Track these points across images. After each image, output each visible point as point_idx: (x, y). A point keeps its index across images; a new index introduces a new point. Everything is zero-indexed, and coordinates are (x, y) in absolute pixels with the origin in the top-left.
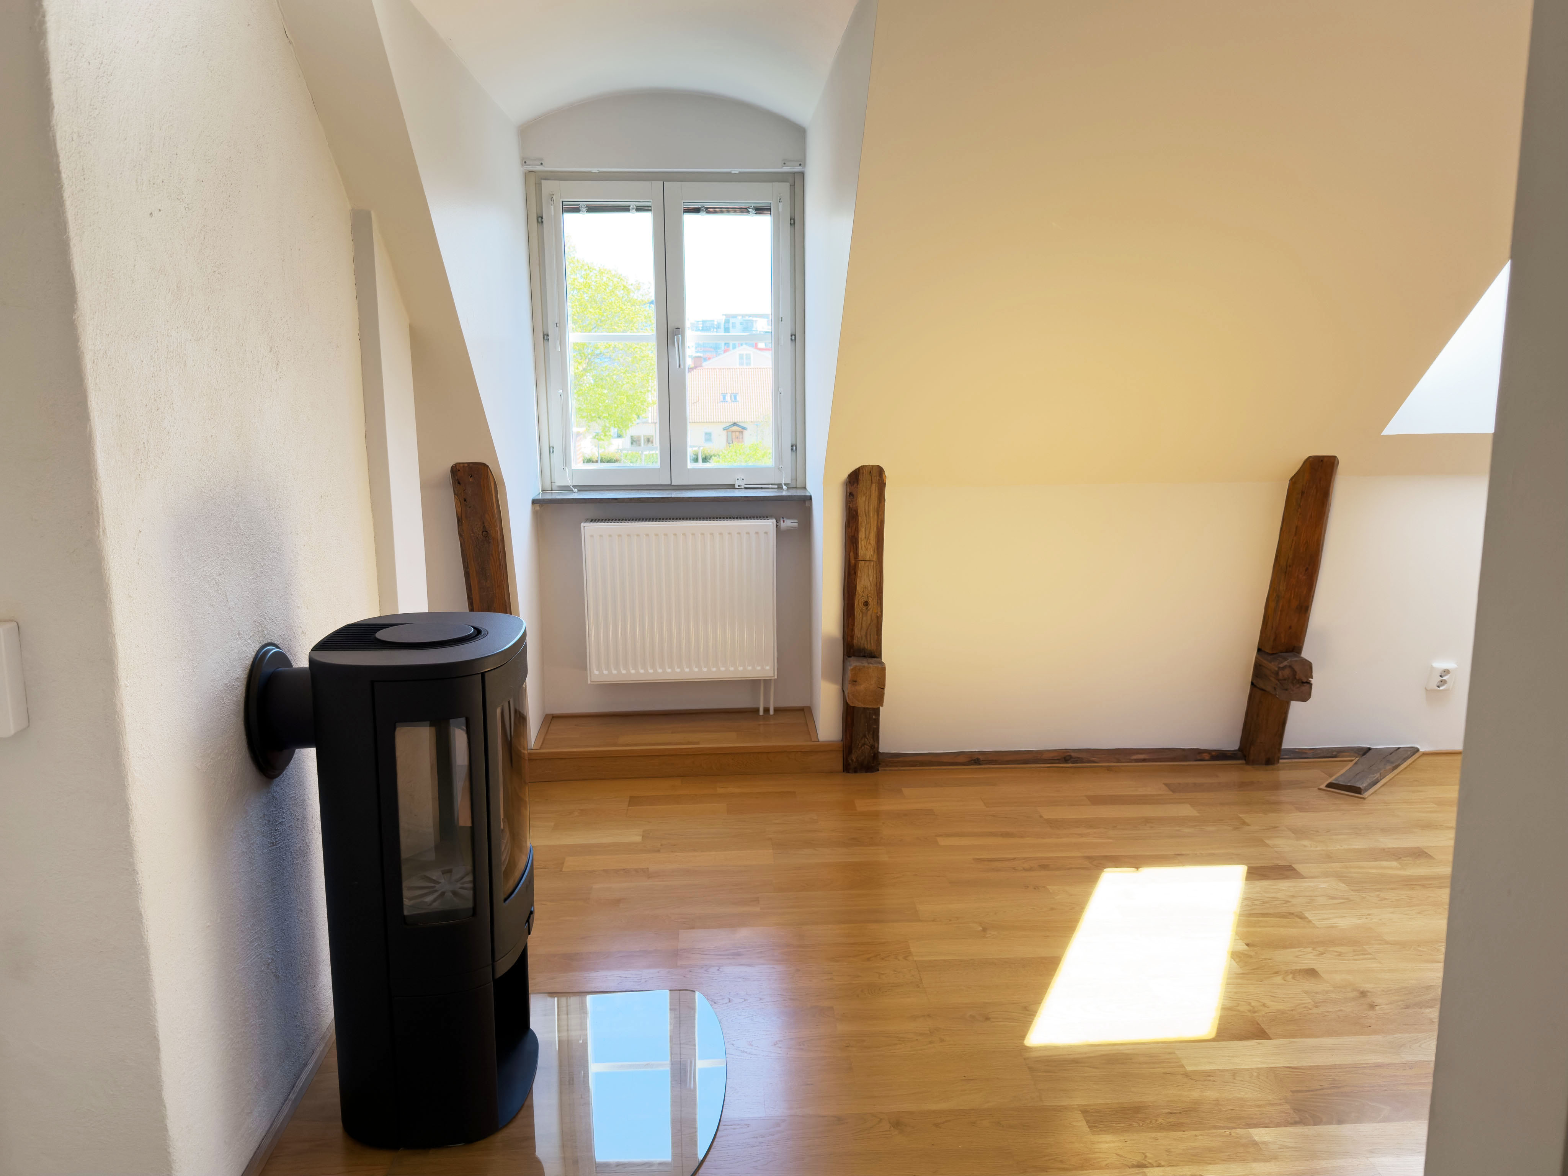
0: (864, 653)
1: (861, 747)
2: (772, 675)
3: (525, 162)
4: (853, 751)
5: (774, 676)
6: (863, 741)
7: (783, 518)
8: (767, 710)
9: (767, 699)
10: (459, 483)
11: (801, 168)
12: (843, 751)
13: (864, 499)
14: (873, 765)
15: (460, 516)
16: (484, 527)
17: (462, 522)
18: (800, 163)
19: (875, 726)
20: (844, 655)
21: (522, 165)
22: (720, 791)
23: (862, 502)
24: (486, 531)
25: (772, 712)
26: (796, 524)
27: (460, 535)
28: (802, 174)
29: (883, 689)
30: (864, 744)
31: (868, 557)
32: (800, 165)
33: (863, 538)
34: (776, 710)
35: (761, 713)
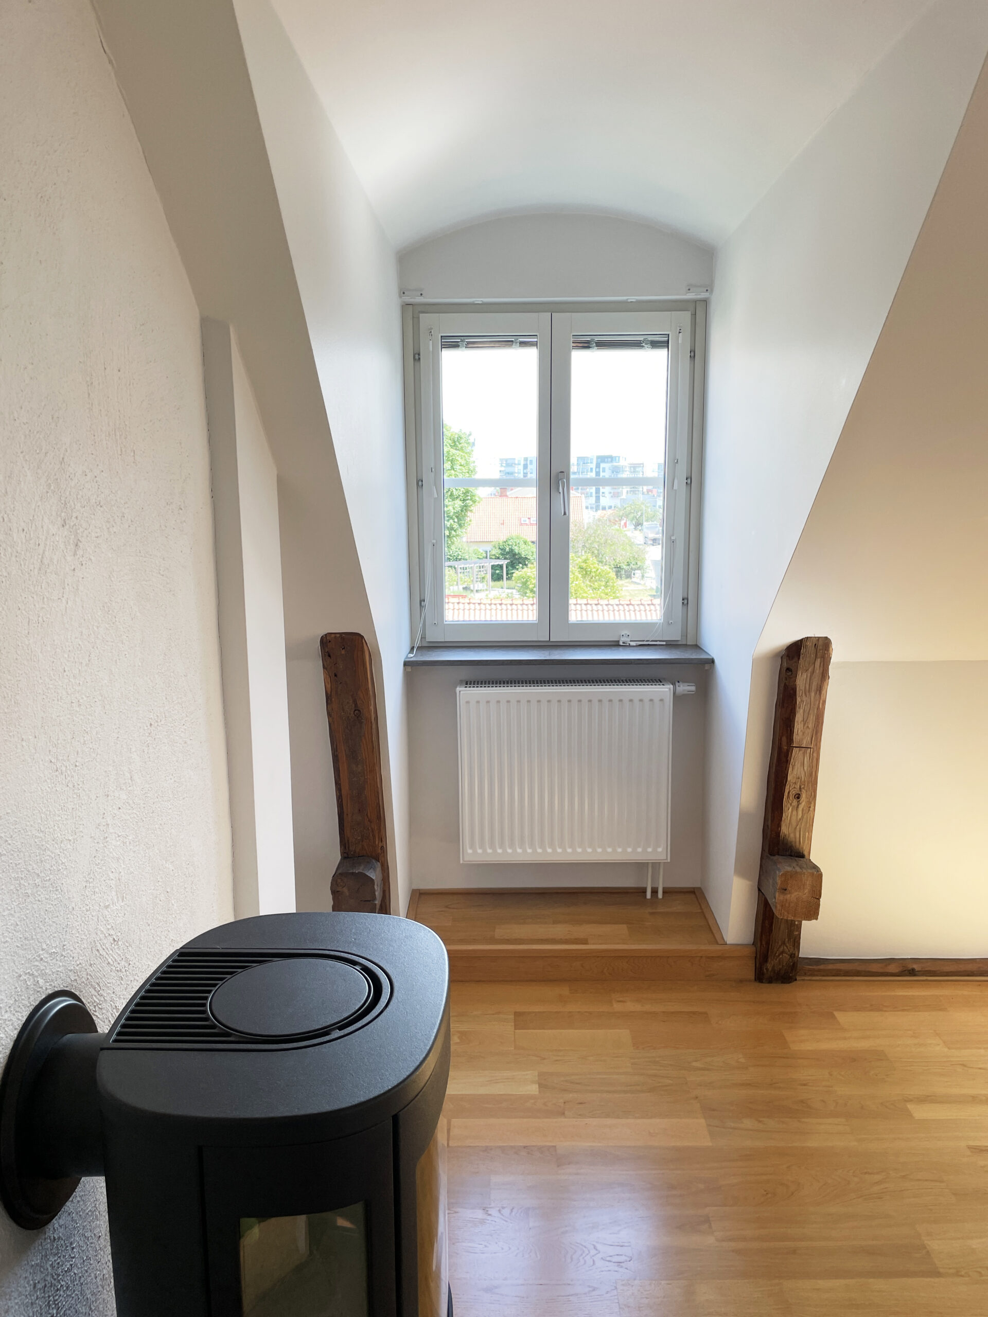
0: (791, 852)
1: (779, 955)
2: (665, 858)
3: (404, 293)
4: (769, 960)
5: (667, 859)
6: (781, 949)
7: (678, 682)
8: (655, 891)
9: (654, 879)
10: (329, 656)
11: (708, 294)
12: (756, 957)
13: (805, 677)
14: (791, 975)
15: (329, 692)
16: (356, 705)
17: (331, 700)
18: (707, 289)
19: (797, 933)
20: (763, 850)
21: (400, 297)
22: (617, 1007)
23: (801, 681)
24: (358, 710)
25: (660, 895)
26: (693, 688)
27: (329, 715)
28: (706, 302)
29: (819, 899)
30: (783, 952)
31: (805, 743)
32: (707, 290)
33: (800, 721)
34: (665, 892)
35: (649, 896)
